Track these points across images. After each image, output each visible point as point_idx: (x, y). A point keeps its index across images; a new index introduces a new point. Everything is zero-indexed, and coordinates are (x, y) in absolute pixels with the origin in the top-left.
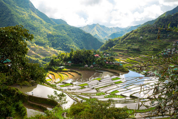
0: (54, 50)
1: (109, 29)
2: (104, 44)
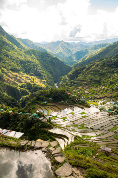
0: (27, 76)
1: (73, 46)
2: (71, 72)
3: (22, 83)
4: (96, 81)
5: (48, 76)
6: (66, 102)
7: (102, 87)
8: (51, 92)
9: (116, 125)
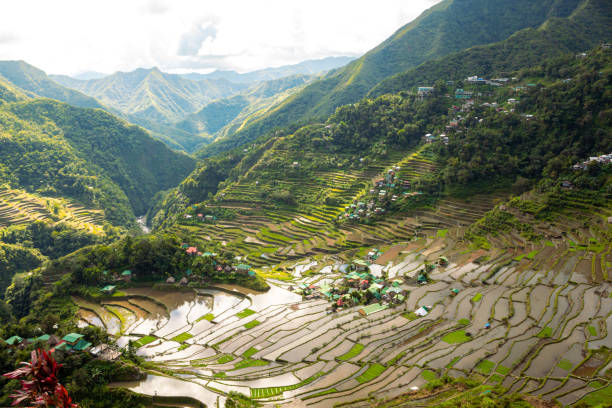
0: (30, 197)
1: (193, 86)
2: (192, 174)
3: (13, 227)
4: (280, 200)
5: (110, 193)
6: (184, 280)
7: (302, 219)
8: (125, 250)
9: (358, 340)
